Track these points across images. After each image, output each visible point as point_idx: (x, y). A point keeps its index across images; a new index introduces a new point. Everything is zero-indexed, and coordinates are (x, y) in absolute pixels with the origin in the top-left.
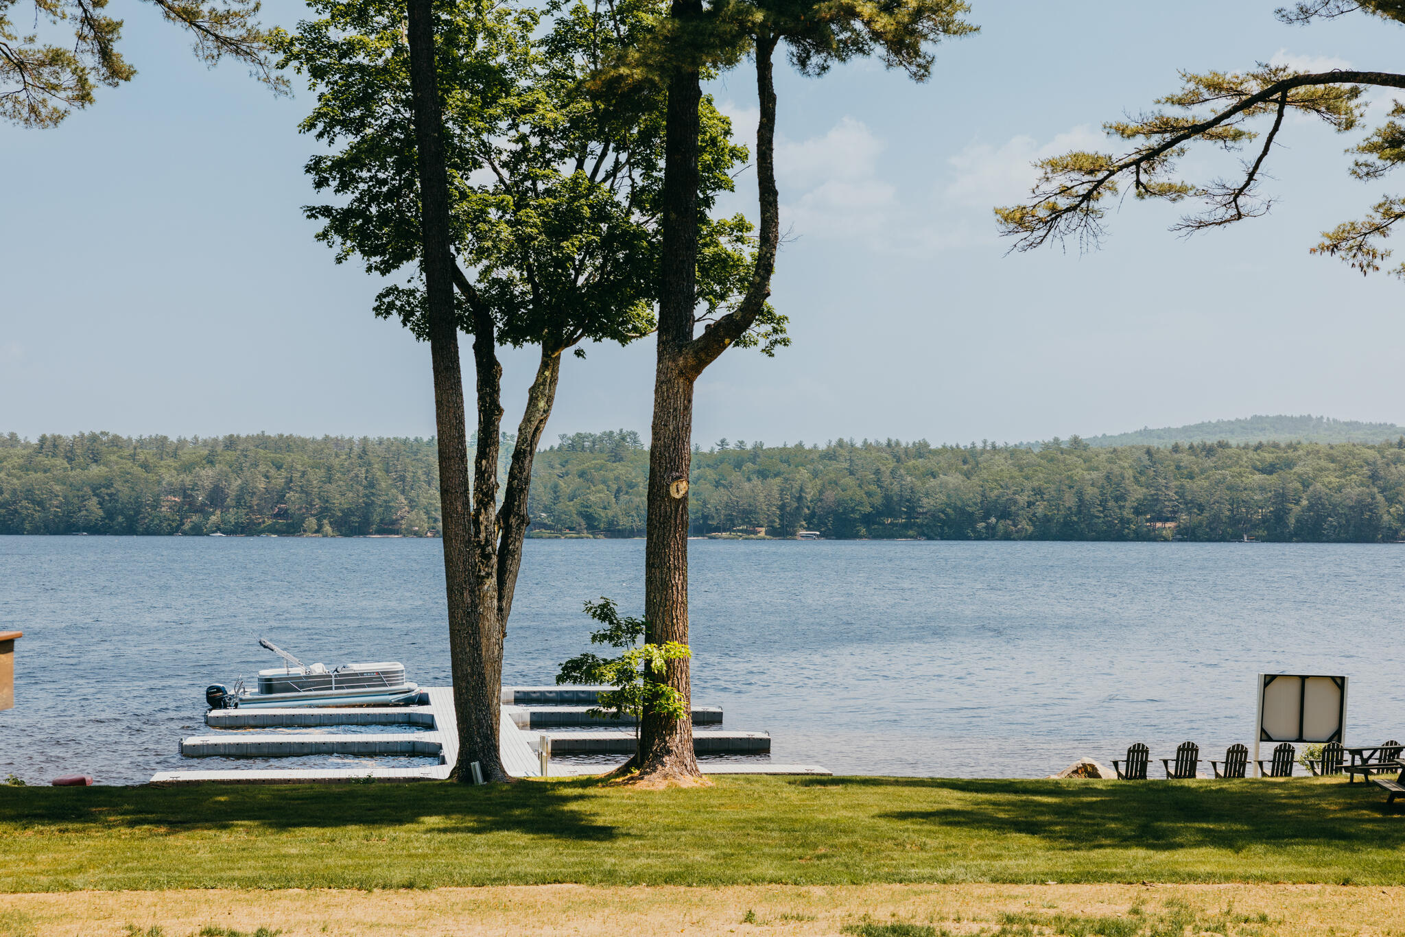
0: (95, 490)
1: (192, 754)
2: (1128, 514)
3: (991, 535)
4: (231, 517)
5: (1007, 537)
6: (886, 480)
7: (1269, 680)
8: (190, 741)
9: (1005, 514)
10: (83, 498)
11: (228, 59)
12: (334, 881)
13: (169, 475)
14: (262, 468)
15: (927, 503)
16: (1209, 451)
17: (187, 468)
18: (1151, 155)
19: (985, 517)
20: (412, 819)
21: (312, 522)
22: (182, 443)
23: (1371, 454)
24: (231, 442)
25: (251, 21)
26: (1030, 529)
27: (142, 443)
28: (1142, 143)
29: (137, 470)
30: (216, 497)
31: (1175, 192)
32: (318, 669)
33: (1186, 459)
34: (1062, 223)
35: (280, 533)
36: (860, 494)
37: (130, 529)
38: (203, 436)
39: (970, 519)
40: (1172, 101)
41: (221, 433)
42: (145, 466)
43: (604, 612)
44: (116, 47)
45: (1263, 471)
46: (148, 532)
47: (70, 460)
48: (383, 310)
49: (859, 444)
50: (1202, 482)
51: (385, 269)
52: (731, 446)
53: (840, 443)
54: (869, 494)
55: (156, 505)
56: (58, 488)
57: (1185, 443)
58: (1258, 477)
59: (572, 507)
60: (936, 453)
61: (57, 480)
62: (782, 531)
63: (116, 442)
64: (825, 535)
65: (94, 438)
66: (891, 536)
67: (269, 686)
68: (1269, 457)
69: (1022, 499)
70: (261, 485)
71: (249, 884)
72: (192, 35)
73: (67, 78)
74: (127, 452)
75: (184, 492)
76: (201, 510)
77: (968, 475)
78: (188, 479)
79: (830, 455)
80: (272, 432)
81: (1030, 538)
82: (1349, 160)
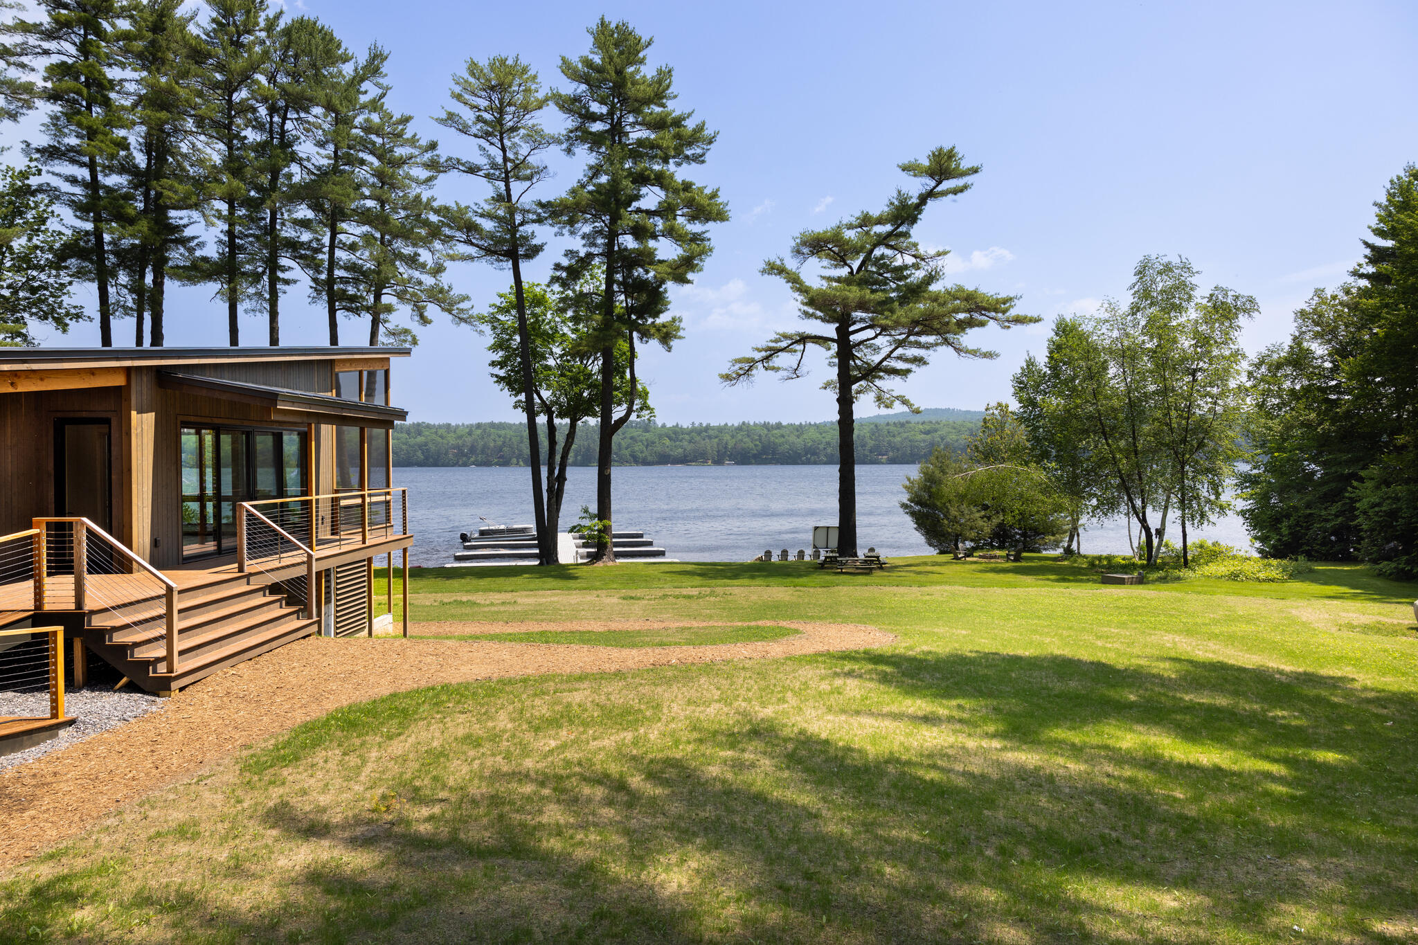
0: (420, 446)
1: (458, 559)
2: (867, 453)
3: (808, 462)
4: (479, 458)
5: (815, 463)
6: (763, 438)
7: (816, 528)
8: (458, 554)
9: (814, 454)
10: (415, 451)
11: (463, 324)
12: (491, 590)
13: (451, 440)
14: (492, 437)
15: (781, 449)
16: (902, 425)
17: (460, 437)
18: (767, 358)
19: (806, 454)
20: (521, 575)
21: (514, 460)
22: (457, 426)
23: (970, 425)
24: (479, 426)
25: (470, 312)
26: (825, 459)
27: (440, 427)
28: (764, 354)
29: (440, 440)
30: (473, 449)
31: (776, 369)
32: (502, 527)
33: (892, 428)
34: (741, 378)
35: (500, 465)
36: (751, 445)
37: (436, 464)
38: (467, 423)
39: (799, 456)
40: (772, 341)
41: (474, 421)
42: (441, 437)
43: (586, 511)
44: (426, 314)
45: (925, 433)
46: (443, 465)
47: (409, 434)
48: (515, 407)
49: (752, 423)
50: (898, 439)
51: (516, 395)
52: (697, 424)
53: (744, 423)
54: (756, 445)
55: (446, 454)
56: (404, 447)
57: (891, 421)
58: (923, 436)
59: (627, 452)
60: (785, 427)
61: (404, 444)
62: (718, 462)
63: (428, 426)
64: (737, 463)
65: (419, 424)
66: (765, 463)
67: (482, 533)
68: (928, 427)
69: (821, 447)
70: (492, 445)
71: (467, 591)
72: (451, 317)
73: (409, 338)
74: (434, 430)
75: (458, 447)
76: (465, 455)
77: (798, 437)
78: (460, 442)
79: (740, 429)
80: (496, 421)
81: (825, 463)
82: (827, 361)
